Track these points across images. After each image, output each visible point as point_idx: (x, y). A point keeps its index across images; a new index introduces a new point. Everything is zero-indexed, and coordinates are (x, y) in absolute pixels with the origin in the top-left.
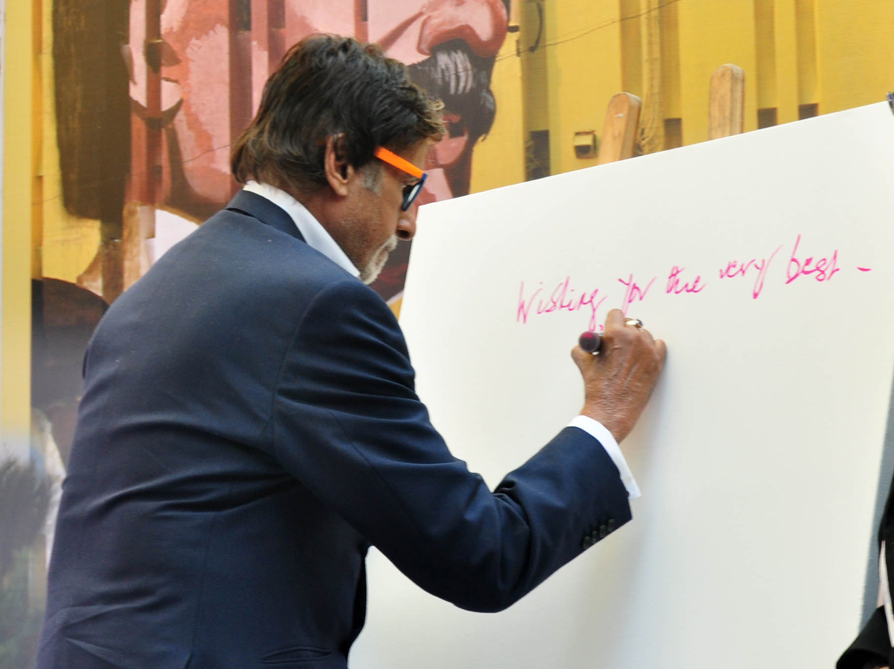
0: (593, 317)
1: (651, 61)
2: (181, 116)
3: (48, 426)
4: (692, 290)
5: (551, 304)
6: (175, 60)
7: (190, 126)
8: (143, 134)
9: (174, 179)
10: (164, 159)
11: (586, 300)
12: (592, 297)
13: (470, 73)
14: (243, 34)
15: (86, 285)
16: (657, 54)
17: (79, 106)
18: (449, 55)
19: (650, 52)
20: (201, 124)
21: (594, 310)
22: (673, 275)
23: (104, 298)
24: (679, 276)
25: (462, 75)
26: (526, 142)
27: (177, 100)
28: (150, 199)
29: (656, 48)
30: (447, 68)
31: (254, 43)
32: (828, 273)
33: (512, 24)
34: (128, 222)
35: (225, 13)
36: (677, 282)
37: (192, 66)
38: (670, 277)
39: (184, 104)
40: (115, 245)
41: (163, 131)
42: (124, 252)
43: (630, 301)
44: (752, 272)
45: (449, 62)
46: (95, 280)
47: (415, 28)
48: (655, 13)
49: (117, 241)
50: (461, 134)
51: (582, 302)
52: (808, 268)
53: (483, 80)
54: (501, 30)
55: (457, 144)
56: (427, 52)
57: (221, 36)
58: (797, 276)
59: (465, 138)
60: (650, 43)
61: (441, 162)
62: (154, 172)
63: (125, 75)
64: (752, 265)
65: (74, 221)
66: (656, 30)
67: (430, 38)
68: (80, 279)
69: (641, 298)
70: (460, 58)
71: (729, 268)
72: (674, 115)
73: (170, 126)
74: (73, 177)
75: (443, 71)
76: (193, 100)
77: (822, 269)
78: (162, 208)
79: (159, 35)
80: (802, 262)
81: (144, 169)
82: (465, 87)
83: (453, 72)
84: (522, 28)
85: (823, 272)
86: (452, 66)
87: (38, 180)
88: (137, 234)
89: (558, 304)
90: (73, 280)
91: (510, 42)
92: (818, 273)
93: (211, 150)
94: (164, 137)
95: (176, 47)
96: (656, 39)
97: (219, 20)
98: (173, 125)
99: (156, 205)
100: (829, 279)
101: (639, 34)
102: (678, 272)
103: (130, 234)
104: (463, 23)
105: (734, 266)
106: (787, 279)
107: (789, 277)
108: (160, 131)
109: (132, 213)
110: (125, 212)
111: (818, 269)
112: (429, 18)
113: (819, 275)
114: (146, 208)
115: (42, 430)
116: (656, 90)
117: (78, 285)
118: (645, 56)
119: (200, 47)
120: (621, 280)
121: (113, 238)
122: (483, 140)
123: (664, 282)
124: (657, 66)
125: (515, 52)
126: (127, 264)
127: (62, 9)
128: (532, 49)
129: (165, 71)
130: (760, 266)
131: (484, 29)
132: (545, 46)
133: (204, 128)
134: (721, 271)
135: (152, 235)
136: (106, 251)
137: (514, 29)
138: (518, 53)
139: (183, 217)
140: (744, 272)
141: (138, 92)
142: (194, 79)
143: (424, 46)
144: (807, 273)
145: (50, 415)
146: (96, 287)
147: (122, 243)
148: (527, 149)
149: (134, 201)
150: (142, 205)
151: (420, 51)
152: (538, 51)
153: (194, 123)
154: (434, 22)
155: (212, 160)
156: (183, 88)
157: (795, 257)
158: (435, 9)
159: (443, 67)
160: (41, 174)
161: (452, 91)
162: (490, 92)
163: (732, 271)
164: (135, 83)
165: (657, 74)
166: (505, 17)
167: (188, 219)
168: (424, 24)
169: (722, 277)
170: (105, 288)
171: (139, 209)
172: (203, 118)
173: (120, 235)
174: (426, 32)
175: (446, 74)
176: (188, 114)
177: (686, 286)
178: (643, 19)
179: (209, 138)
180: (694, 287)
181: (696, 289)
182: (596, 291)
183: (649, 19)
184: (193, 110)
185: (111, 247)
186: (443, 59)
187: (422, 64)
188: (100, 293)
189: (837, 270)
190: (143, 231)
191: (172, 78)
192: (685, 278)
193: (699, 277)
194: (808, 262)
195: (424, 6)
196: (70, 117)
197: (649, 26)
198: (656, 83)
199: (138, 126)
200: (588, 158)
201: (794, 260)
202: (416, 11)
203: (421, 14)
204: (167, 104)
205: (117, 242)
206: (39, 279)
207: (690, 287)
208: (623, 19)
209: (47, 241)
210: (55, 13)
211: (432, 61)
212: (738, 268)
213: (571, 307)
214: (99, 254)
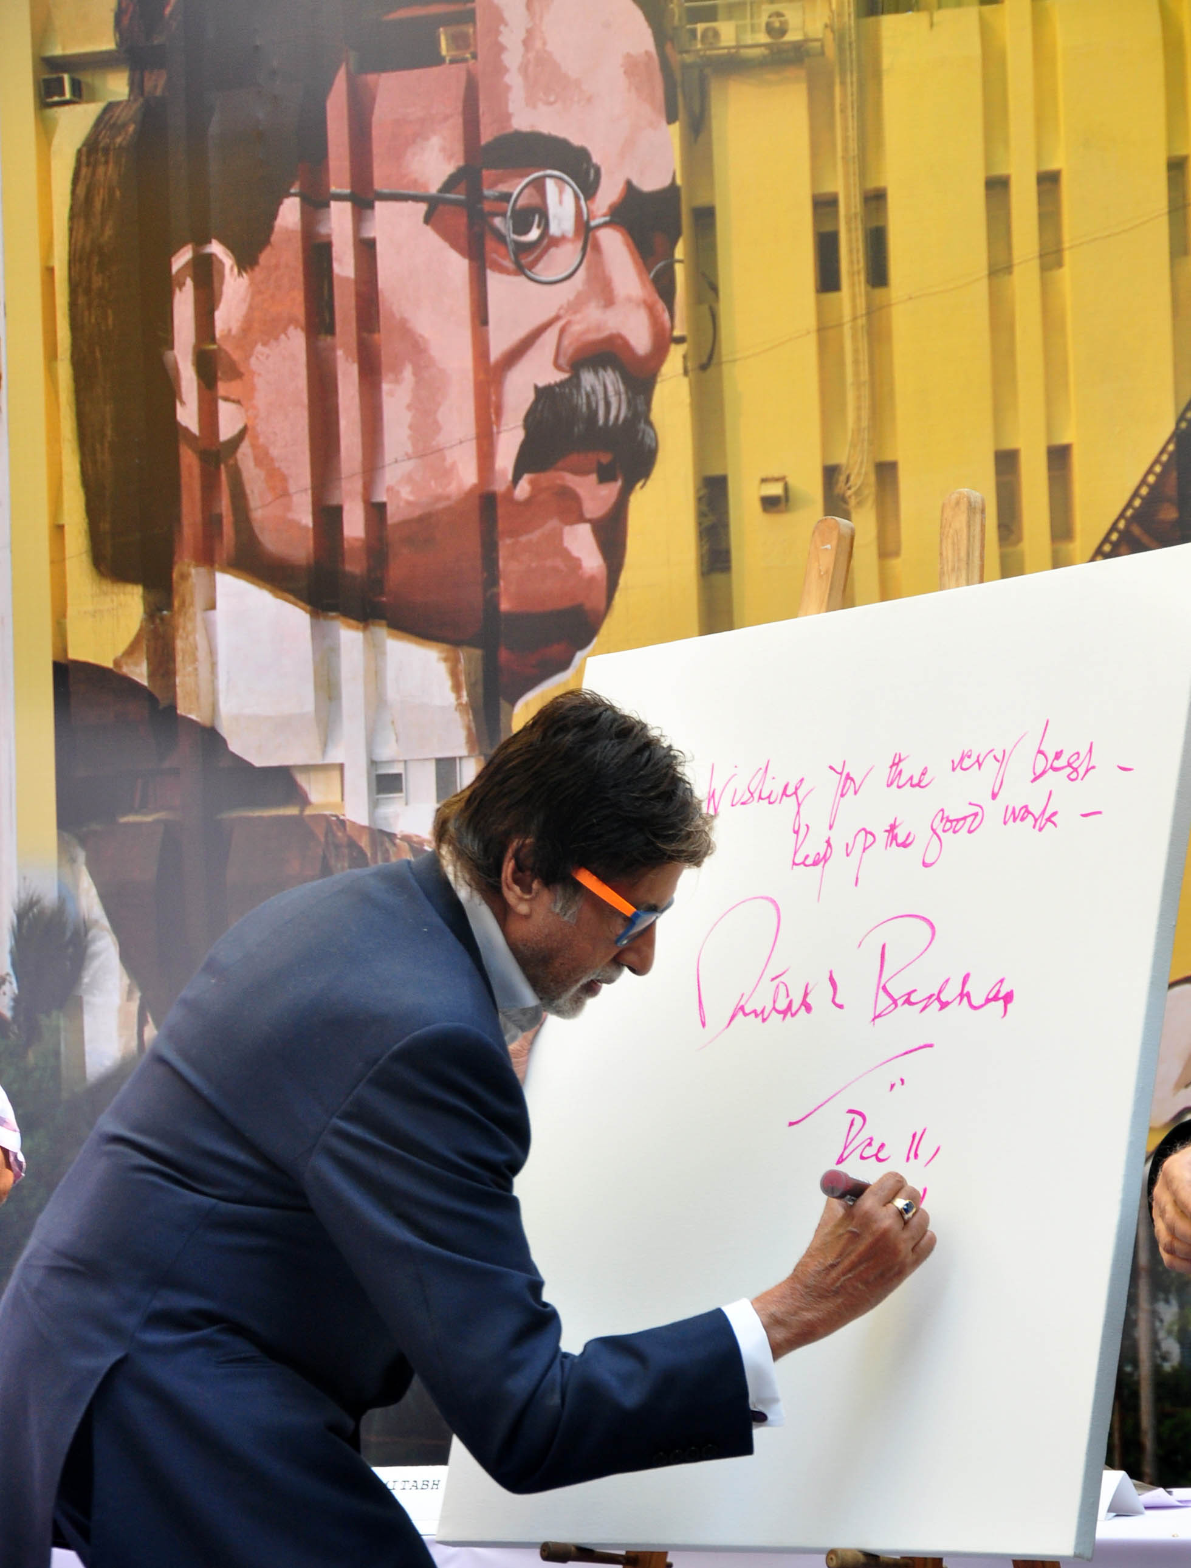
0: (798, 813)
1: (858, 385)
2: (245, 448)
3: (81, 856)
4: (918, 785)
5: (748, 795)
6: (236, 374)
7: (258, 462)
8: (196, 471)
9: (238, 532)
10: (225, 505)
11: (789, 792)
12: (797, 789)
13: (623, 397)
14: (325, 341)
15: (125, 670)
16: (865, 377)
17: (109, 432)
18: (596, 373)
19: (856, 374)
20: (272, 460)
21: (799, 805)
22: (895, 764)
23: (150, 689)
24: (901, 765)
25: (614, 401)
26: (697, 491)
27: (240, 426)
28: (208, 558)
29: (865, 369)
30: (594, 391)
31: (340, 353)
32: (1082, 771)
33: (677, 333)
34: (180, 588)
35: (300, 312)
36: (900, 773)
37: (259, 382)
38: (891, 767)
39: (249, 432)
40: (162, 619)
41: (222, 467)
42: (175, 629)
43: (842, 795)
44: (990, 764)
45: (597, 383)
46: (137, 664)
47: (551, 336)
48: (862, 321)
49: (165, 612)
50: (614, 479)
51: (784, 793)
52: (1057, 764)
53: (641, 408)
54: (662, 342)
55: (610, 491)
56: (568, 368)
57: (296, 341)
58: (1044, 772)
59: (619, 483)
60: (856, 362)
61: (588, 516)
62: (211, 524)
63: (170, 392)
64: (991, 755)
65: (107, 586)
66: (863, 344)
67: (570, 351)
68: (117, 662)
69: (856, 793)
70: (611, 379)
71: (962, 759)
72: (888, 457)
73: (231, 462)
74: (105, 526)
75: (588, 396)
76: (261, 427)
77: (1075, 765)
78: (224, 570)
79: (213, 340)
80: (1051, 757)
81: (199, 517)
82: (617, 417)
83: (601, 395)
84: (689, 339)
85: (1075, 770)
86: (600, 389)
87: (58, 529)
88: (192, 604)
89: (756, 796)
90: (110, 665)
91: (676, 357)
92: (1069, 770)
93: (285, 494)
94: (224, 476)
95: (236, 355)
96: (864, 357)
97: (292, 320)
98: (236, 460)
99: (217, 566)
100: (1082, 779)
101: (842, 348)
102: (900, 760)
103: (183, 603)
104: (614, 331)
105: (969, 757)
106: (1033, 777)
107: (1035, 774)
108: (218, 468)
109: (184, 577)
110: (175, 576)
111: (1069, 765)
112: (569, 323)
113: (1072, 773)
114: (203, 570)
115: (73, 860)
116: (865, 423)
117: (115, 670)
118: (849, 378)
119: (268, 357)
120: (831, 768)
121: (160, 610)
122: (642, 487)
123: (883, 772)
124: (866, 391)
125: (681, 371)
126: (179, 644)
127: (82, 300)
128: (704, 367)
129: (222, 388)
130: (1000, 757)
131: (640, 340)
132: (720, 364)
133: (277, 465)
134: (953, 762)
135: (213, 607)
136: (152, 626)
137: (680, 340)
138: (686, 372)
139: (253, 583)
140: (980, 765)
141: (188, 415)
142: (261, 399)
143: (563, 361)
144: (1056, 769)
145: (83, 842)
146: (140, 672)
147: (172, 616)
148: (699, 500)
149: (186, 560)
150: (197, 566)
151: (557, 366)
152: (711, 370)
153: (263, 459)
154: (576, 328)
155: (288, 508)
156: (247, 411)
157: (1042, 748)
158: (575, 312)
159: (589, 388)
160: (61, 522)
161: (601, 421)
162: (649, 423)
163: (967, 763)
164: (183, 403)
165: (866, 403)
166: (668, 324)
167: (258, 585)
168: (562, 331)
169: (954, 769)
170: (151, 676)
171: (193, 571)
172: (274, 452)
173: (169, 606)
174: (566, 342)
175: (593, 398)
176: (254, 446)
177: (911, 778)
178: (847, 329)
179: (284, 479)
180: (920, 781)
181: (922, 784)
182: (802, 780)
183: (854, 329)
184: (262, 440)
185: (158, 621)
186: (588, 379)
187: (561, 384)
188: (145, 682)
189: (1093, 767)
190: (199, 601)
191: (233, 397)
192: (910, 769)
193: (926, 768)
194: (1058, 755)
195: (561, 308)
196: (98, 446)
197: (854, 338)
198: (865, 414)
199: (189, 460)
200: (779, 512)
201: (1040, 752)
202: (552, 314)
203: (557, 318)
204: (227, 430)
205: (166, 615)
206: (63, 661)
207: (915, 781)
208: (822, 329)
209: (71, 612)
210: (73, 305)
211: (574, 381)
212: (974, 758)
213: (772, 800)
214: (141, 629)
